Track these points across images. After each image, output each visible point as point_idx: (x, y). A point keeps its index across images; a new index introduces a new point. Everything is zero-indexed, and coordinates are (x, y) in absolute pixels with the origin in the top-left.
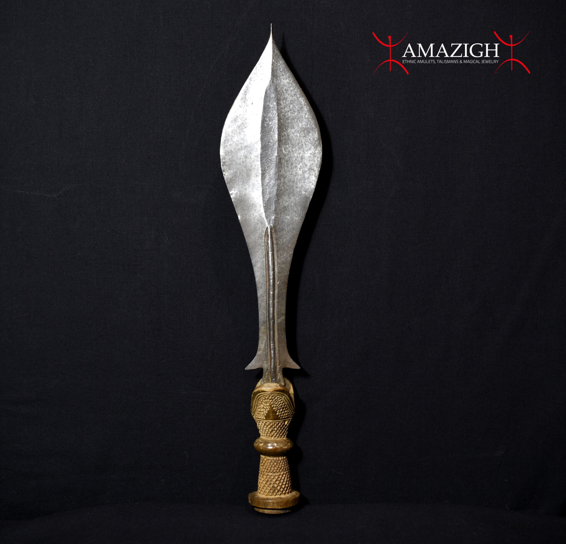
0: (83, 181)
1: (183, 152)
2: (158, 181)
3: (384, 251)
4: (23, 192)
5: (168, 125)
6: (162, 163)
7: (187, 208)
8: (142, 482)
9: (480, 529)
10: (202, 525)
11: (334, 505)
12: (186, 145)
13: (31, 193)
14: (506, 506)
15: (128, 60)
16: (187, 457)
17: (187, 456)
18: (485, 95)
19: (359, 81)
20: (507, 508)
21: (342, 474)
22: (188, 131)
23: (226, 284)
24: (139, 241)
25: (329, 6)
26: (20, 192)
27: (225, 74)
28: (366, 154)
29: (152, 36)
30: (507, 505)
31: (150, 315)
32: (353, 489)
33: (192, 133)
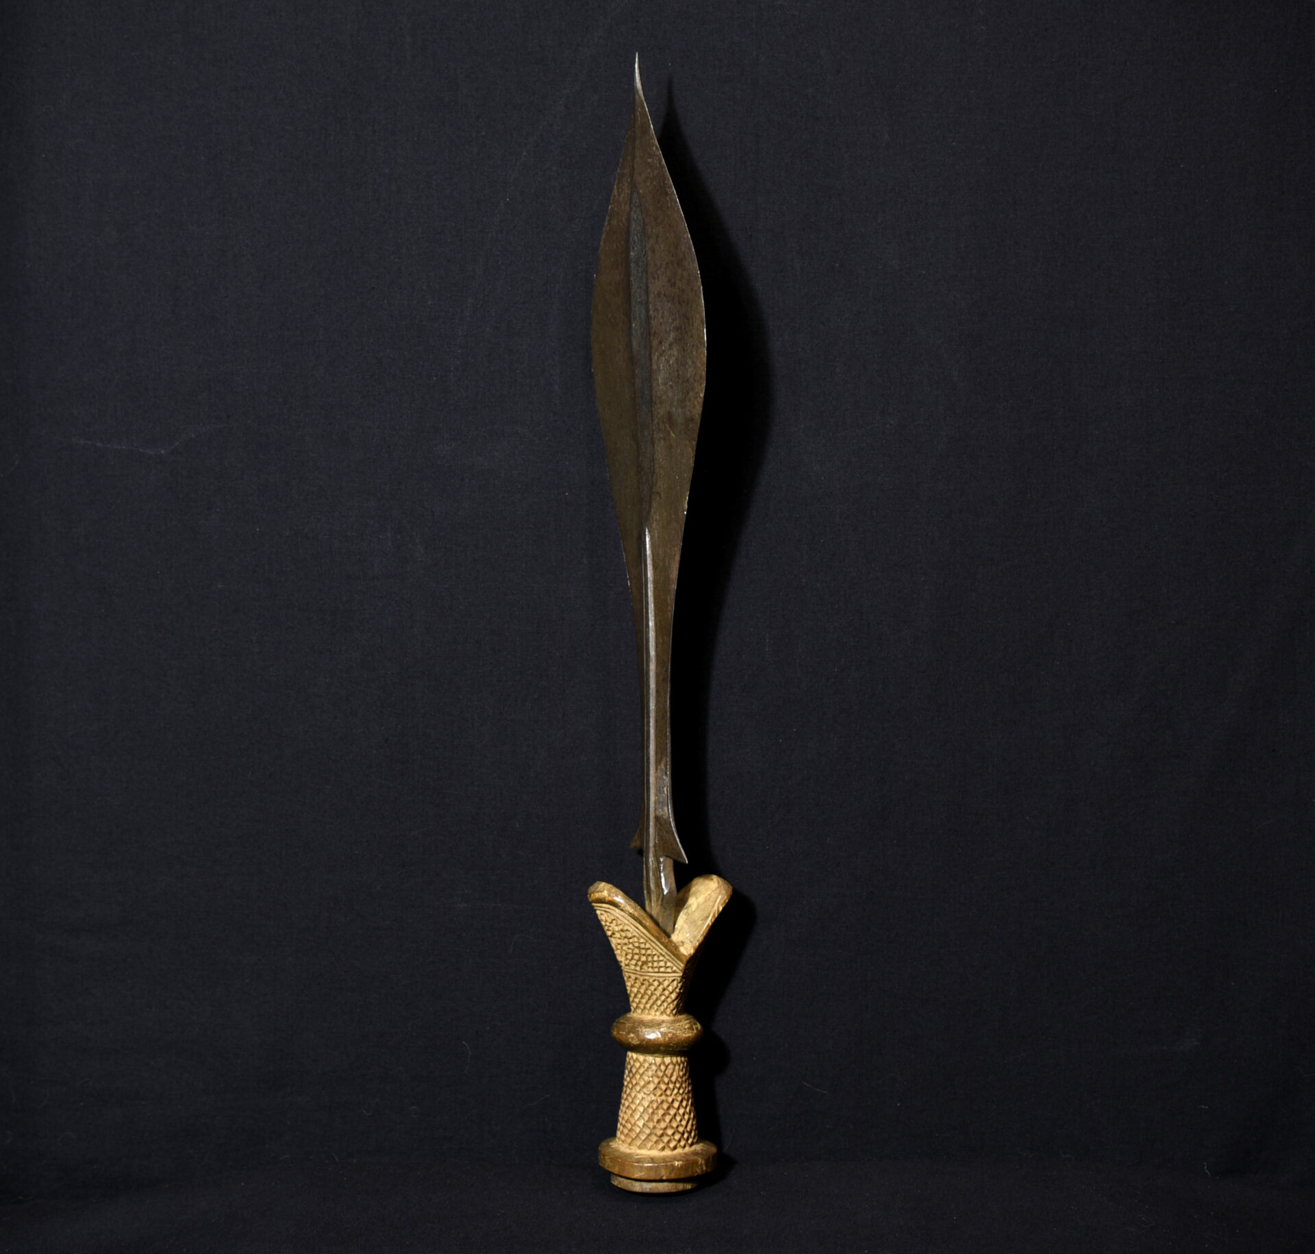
0: (229, 417)
1: (459, 351)
2: (401, 417)
3: (922, 579)
4: (90, 442)
5: (424, 288)
6: (410, 375)
7: (467, 480)
8: (364, 1111)
9: (1143, 1219)
10: (503, 1211)
11: (806, 1164)
12: (465, 333)
13: (109, 446)
14: (1204, 1166)
15: (332, 138)
16: (470, 1054)
17: (469, 1052)
18: (1154, 217)
19: (865, 184)
20: (1207, 1171)
21: (825, 1092)
22: (469, 301)
23: (558, 654)
24: (358, 557)
25: (795, 13)
26: (82, 442)
27: (554, 168)
28: (880, 355)
29: (388, 83)
30: (1205, 1164)
31: (383, 728)
32: (851, 1127)
33: (479, 306)
